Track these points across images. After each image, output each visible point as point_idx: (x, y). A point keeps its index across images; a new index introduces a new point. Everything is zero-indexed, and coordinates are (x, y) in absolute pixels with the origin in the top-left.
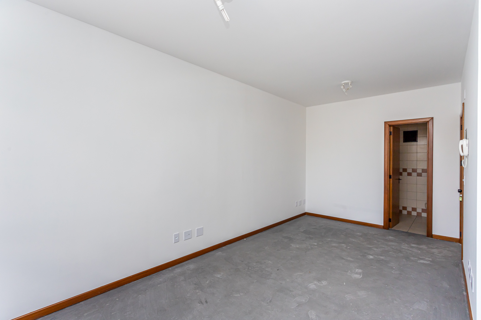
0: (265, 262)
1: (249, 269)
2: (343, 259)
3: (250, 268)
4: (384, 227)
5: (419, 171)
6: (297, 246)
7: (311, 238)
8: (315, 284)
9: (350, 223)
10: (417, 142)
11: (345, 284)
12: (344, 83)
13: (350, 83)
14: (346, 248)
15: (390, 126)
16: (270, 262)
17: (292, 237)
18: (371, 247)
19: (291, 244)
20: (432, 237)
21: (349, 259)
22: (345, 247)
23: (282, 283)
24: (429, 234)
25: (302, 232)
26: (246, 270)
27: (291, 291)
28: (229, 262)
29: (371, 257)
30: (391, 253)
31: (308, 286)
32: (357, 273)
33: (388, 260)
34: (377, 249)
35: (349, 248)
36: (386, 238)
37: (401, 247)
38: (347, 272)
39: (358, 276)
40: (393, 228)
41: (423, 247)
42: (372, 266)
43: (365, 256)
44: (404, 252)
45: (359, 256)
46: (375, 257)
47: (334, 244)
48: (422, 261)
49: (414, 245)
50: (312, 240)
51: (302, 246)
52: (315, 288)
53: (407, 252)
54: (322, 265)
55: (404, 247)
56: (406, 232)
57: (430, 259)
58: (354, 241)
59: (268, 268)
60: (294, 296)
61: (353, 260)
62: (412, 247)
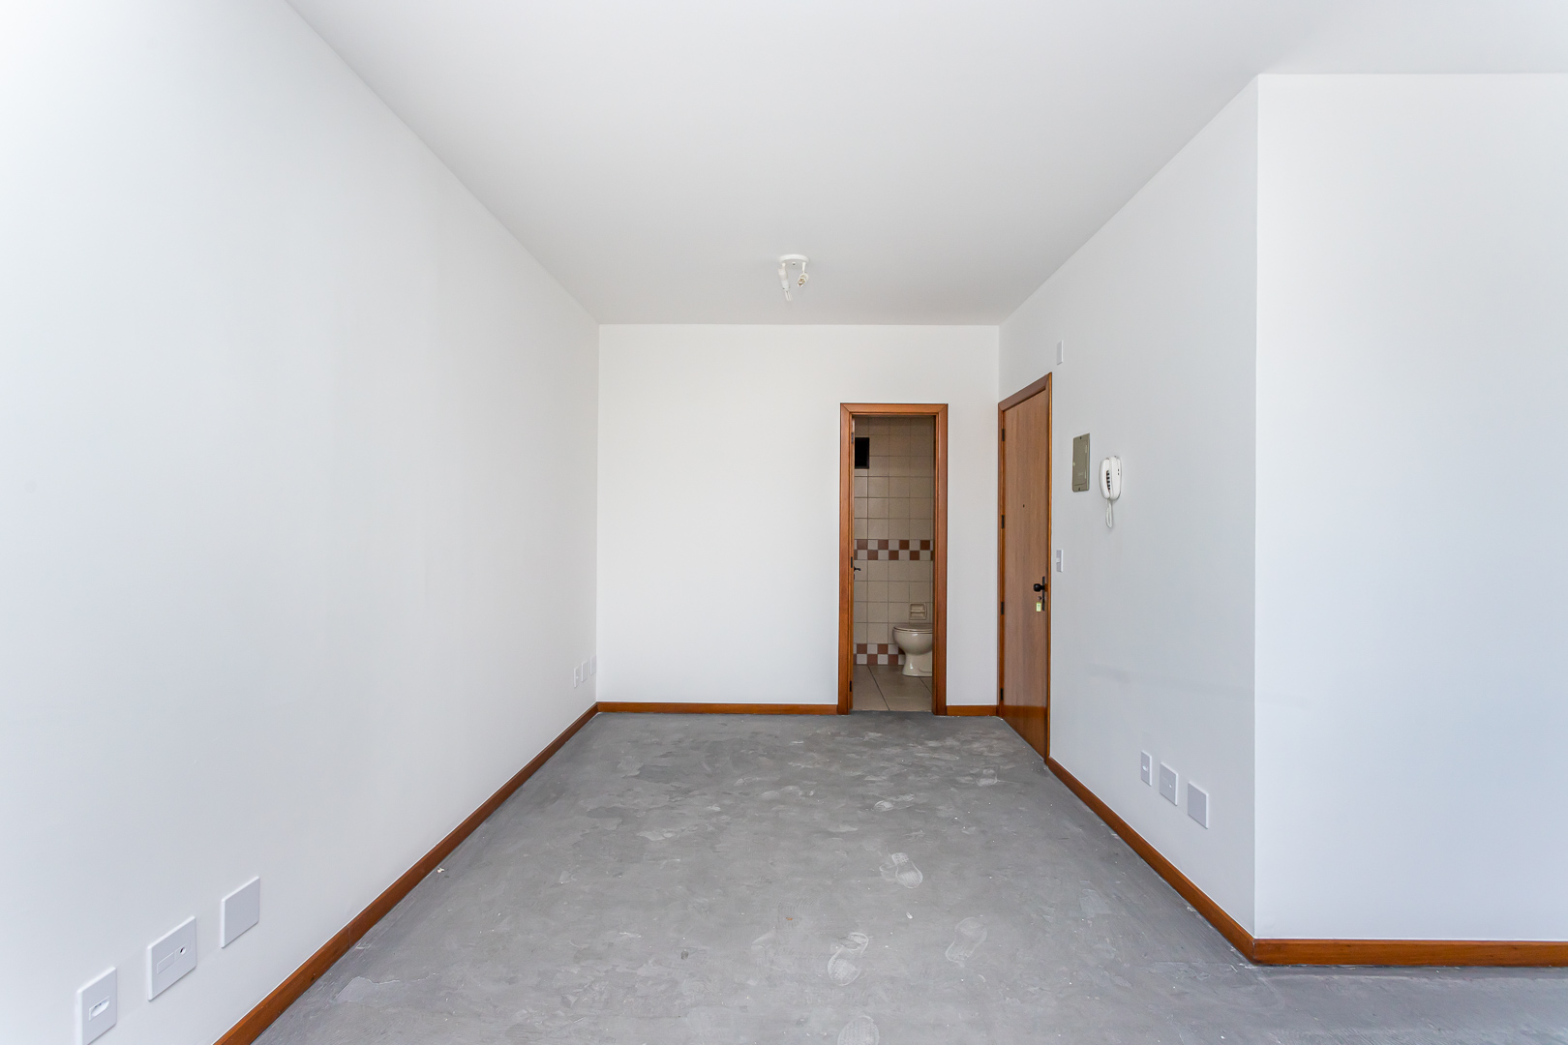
0: (611, 945)
1: (566, 1003)
2: (831, 835)
3: (572, 999)
4: (844, 708)
5: (873, 546)
6: (669, 835)
7: (687, 792)
8: (841, 956)
9: (747, 716)
10: (868, 468)
11: (911, 917)
12: (785, 261)
13: (804, 264)
14: (806, 795)
15: (853, 417)
16: (631, 936)
17: (620, 805)
18: (858, 774)
19: (642, 834)
20: (946, 714)
21: (844, 829)
22: (801, 793)
23: (745, 1007)
24: (940, 708)
25: (637, 777)
26: (560, 1013)
27: (799, 1023)
28: (451, 1014)
29: (887, 805)
30: (911, 778)
31: (830, 973)
32: (902, 869)
33: (925, 801)
34: (876, 776)
35: (812, 793)
36: (867, 738)
37: (916, 757)
38: (878, 874)
39: (912, 878)
40: (855, 708)
41: (950, 742)
42: (914, 833)
43: (871, 807)
44: (934, 769)
45: (859, 812)
46: (892, 801)
47: (768, 795)
48: (983, 782)
49: (932, 744)
50: (694, 796)
51: (683, 830)
52: (854, 969)
53: (937, 766)
54: (800, 879)
55: (922, 755)
56: (889, 713)
57: (992, 771)
58: (805, 768)
59: (645, 965)
60: (825, 1038)
61: (855, 829)
62: (934, 749)
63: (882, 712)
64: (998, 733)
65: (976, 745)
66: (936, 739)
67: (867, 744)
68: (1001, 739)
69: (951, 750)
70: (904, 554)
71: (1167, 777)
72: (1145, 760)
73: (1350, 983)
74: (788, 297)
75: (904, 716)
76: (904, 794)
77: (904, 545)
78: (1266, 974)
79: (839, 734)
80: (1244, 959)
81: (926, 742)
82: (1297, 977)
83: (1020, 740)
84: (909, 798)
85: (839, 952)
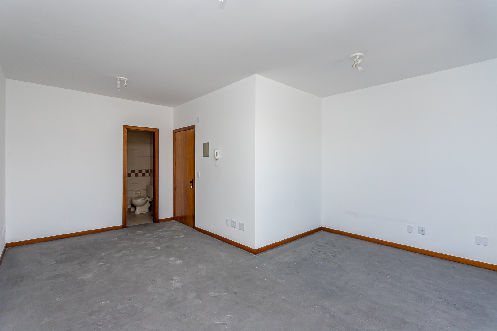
0: (100, 307)
1: (99, 325)
3: (101, 323)
4: (124, 226)
6: (91, 275)
8: (175, 283)
11: (186, 269)
12: (119, 79)
13: (126, 81)
15: (127, 130)
16: (105, 302)
17: (58, 273)
18: (143, 243)
20: (159, 222)
21: (151, 257)
22: (129, 252)
23: (159, 302)
24: (157, 220)
25: (56, 264)
26: (100, 328)
27: (175, 299)
30: (161, 240)
31: (175, 287)
32: (175, 261)
33: (169, 244)
34: (150, 242)
35: (133, 251)
36: (138, 233)
37: (158, 235)
38: (170, 264)
39: (179, 262)
40: (127, 226)
41: (164, 229)
42: (172, 252)
43: (155, 250)
44: (165, 236)
45: (152, 252)
46: (160, 247)
47: (117, 255)
48: (181, 237)
49: (160, 230)
50: (89, 263)
51: (95, 272)
52: (180, 284)
53: (166, 236)
54: (149, 272)
55: (159, 234)
56: (139, 225)
57: (181, 234)
58: (124, 245)
59: (118, 307)
60: (184, 299)
61: (155, 256)
62: (161, 232)
63: (137, 225)
64: (176, 224)
65: (172, 228)
66: (160, 229)
67: (139, 234)
68: (178, 226)
69: (166, 231)
70: (140, 175)
71: (233, 223)
72: (227, 220)
73: (270, 252)
74: (119, 90)
75: (145, 225)
76: (162, 244)
77: (140, 171)
78: (258, 255)
79: (127, 234)
80: (253, 254)
81: (158, 230)
82: (262, 254)
83: (184, 225)
84: (164, 245)
85: (174, 282)
